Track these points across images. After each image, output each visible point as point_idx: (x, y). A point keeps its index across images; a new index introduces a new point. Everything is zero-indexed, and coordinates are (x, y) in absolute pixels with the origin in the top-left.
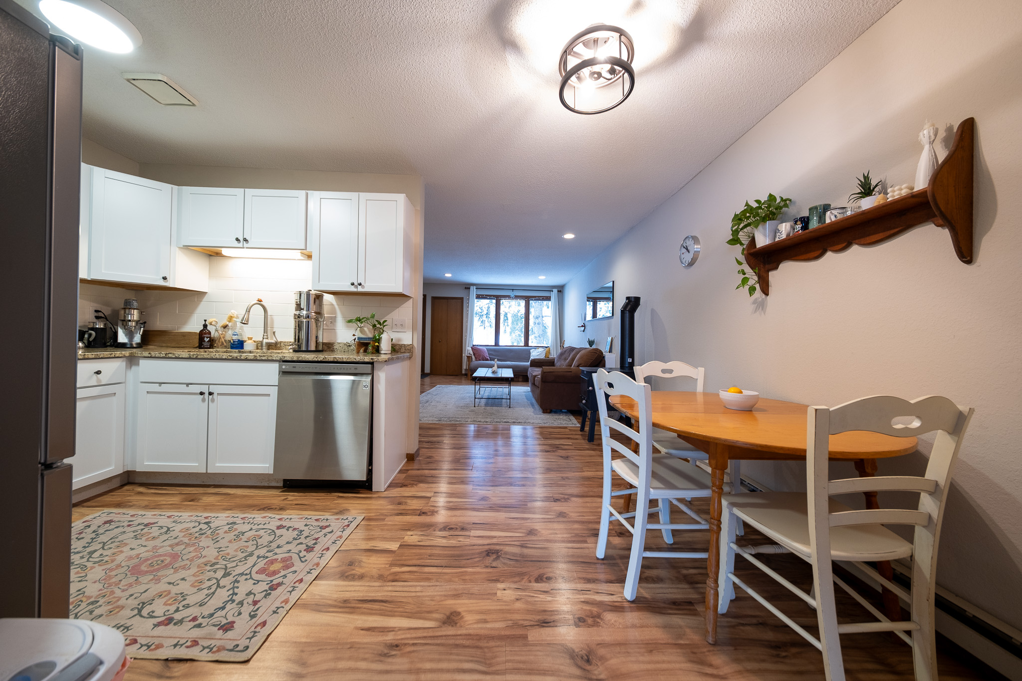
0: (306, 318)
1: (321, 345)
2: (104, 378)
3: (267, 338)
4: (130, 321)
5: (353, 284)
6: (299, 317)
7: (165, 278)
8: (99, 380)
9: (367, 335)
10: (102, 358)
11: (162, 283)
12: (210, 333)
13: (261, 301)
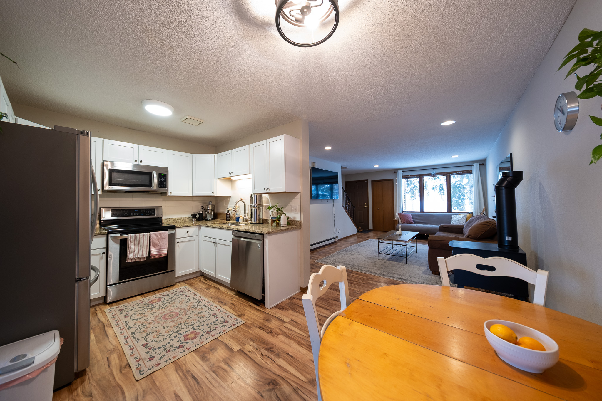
0: (254, 207)
1: (262, 220)
2: (190, 234)
3: (246, 216)
4: (209, 210)
5: (265, 189)
6: (251, 207)
7: (213, 193)
8: (188, 235)
9: (274, 216)
10: (189, 226)
11: (212, 195)
12: (230, 214)
13: (242, 199)
